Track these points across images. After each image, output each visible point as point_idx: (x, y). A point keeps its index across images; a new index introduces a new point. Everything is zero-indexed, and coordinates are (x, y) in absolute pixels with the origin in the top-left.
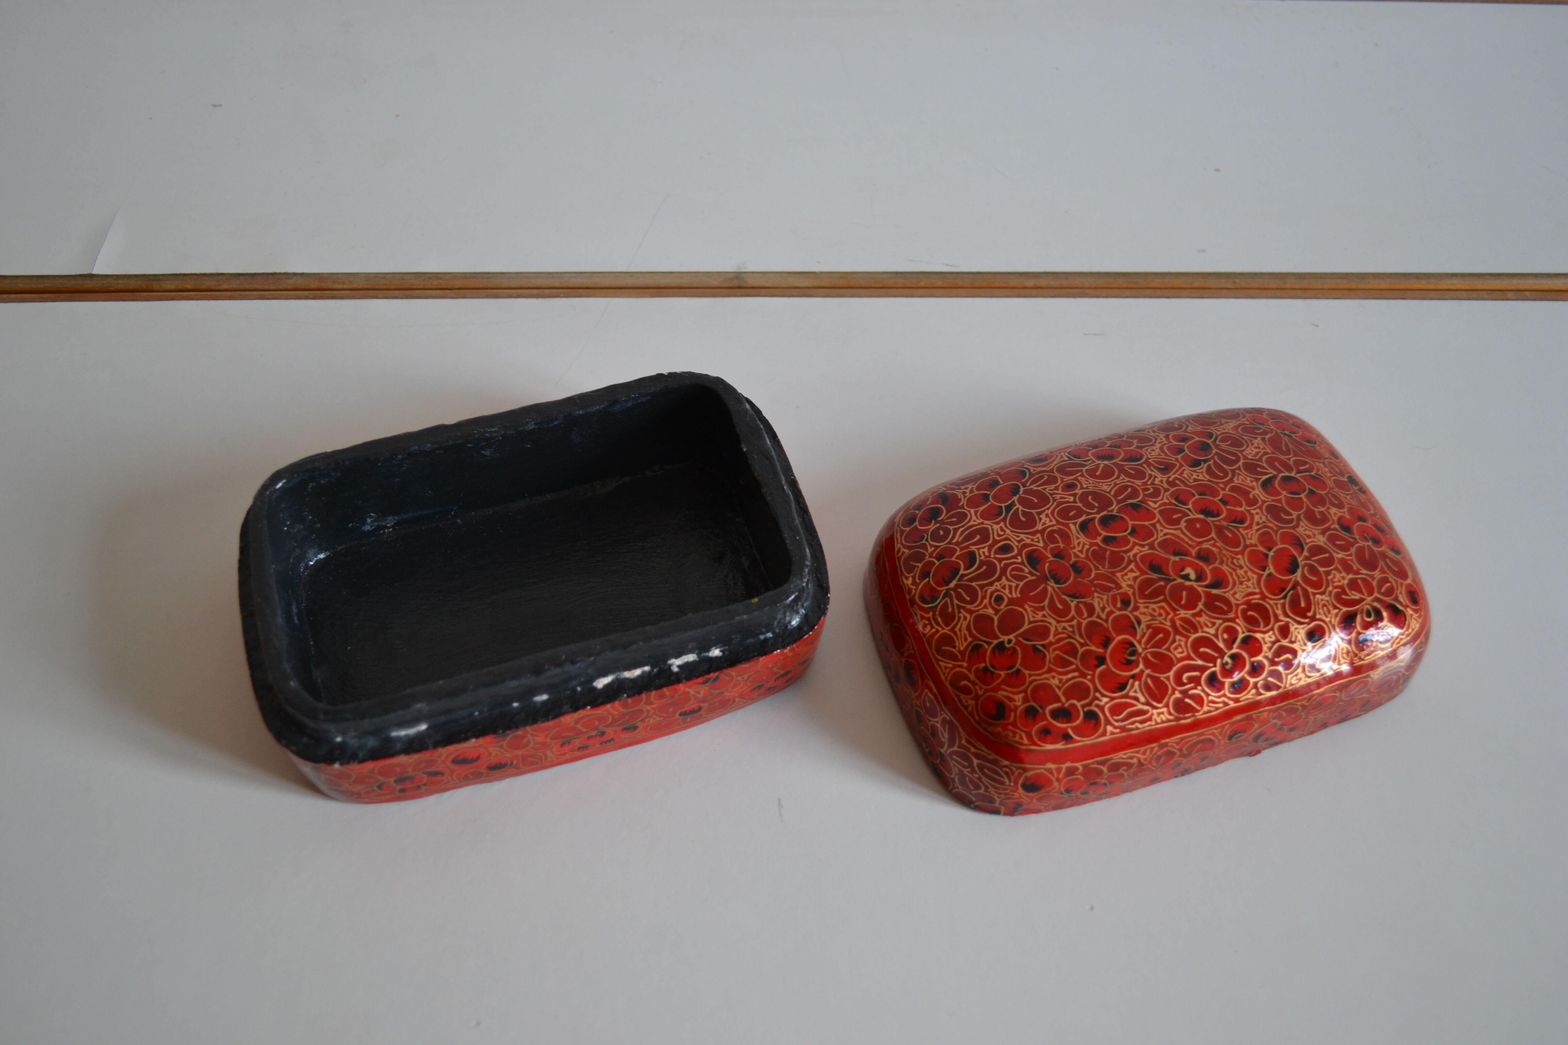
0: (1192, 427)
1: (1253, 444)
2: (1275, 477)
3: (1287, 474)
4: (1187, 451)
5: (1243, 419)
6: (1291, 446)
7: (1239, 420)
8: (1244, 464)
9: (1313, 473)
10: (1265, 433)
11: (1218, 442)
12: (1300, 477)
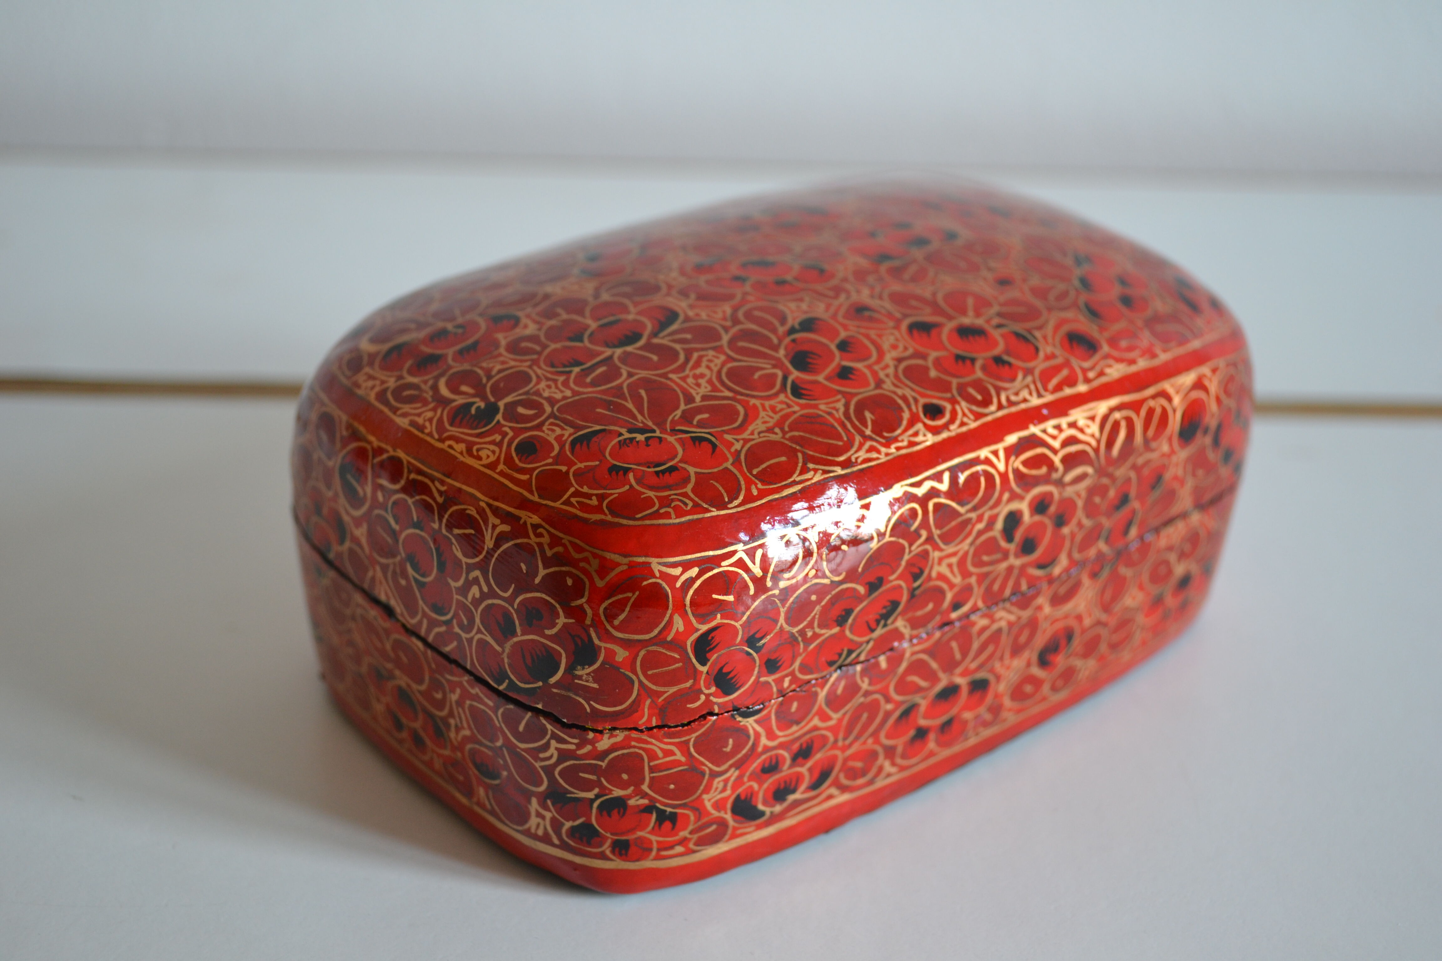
0: (837, 410)
1: (710, 382)
2: (655, 334)
3: (629, 349)
4: (833, 347)
5: (738, 446)
6: (630, 405)
7: (746, 441)
8: (719, 338)
9: (576, 370)
10: (687, 417)
11: (780, 373)
12: (603, 353)
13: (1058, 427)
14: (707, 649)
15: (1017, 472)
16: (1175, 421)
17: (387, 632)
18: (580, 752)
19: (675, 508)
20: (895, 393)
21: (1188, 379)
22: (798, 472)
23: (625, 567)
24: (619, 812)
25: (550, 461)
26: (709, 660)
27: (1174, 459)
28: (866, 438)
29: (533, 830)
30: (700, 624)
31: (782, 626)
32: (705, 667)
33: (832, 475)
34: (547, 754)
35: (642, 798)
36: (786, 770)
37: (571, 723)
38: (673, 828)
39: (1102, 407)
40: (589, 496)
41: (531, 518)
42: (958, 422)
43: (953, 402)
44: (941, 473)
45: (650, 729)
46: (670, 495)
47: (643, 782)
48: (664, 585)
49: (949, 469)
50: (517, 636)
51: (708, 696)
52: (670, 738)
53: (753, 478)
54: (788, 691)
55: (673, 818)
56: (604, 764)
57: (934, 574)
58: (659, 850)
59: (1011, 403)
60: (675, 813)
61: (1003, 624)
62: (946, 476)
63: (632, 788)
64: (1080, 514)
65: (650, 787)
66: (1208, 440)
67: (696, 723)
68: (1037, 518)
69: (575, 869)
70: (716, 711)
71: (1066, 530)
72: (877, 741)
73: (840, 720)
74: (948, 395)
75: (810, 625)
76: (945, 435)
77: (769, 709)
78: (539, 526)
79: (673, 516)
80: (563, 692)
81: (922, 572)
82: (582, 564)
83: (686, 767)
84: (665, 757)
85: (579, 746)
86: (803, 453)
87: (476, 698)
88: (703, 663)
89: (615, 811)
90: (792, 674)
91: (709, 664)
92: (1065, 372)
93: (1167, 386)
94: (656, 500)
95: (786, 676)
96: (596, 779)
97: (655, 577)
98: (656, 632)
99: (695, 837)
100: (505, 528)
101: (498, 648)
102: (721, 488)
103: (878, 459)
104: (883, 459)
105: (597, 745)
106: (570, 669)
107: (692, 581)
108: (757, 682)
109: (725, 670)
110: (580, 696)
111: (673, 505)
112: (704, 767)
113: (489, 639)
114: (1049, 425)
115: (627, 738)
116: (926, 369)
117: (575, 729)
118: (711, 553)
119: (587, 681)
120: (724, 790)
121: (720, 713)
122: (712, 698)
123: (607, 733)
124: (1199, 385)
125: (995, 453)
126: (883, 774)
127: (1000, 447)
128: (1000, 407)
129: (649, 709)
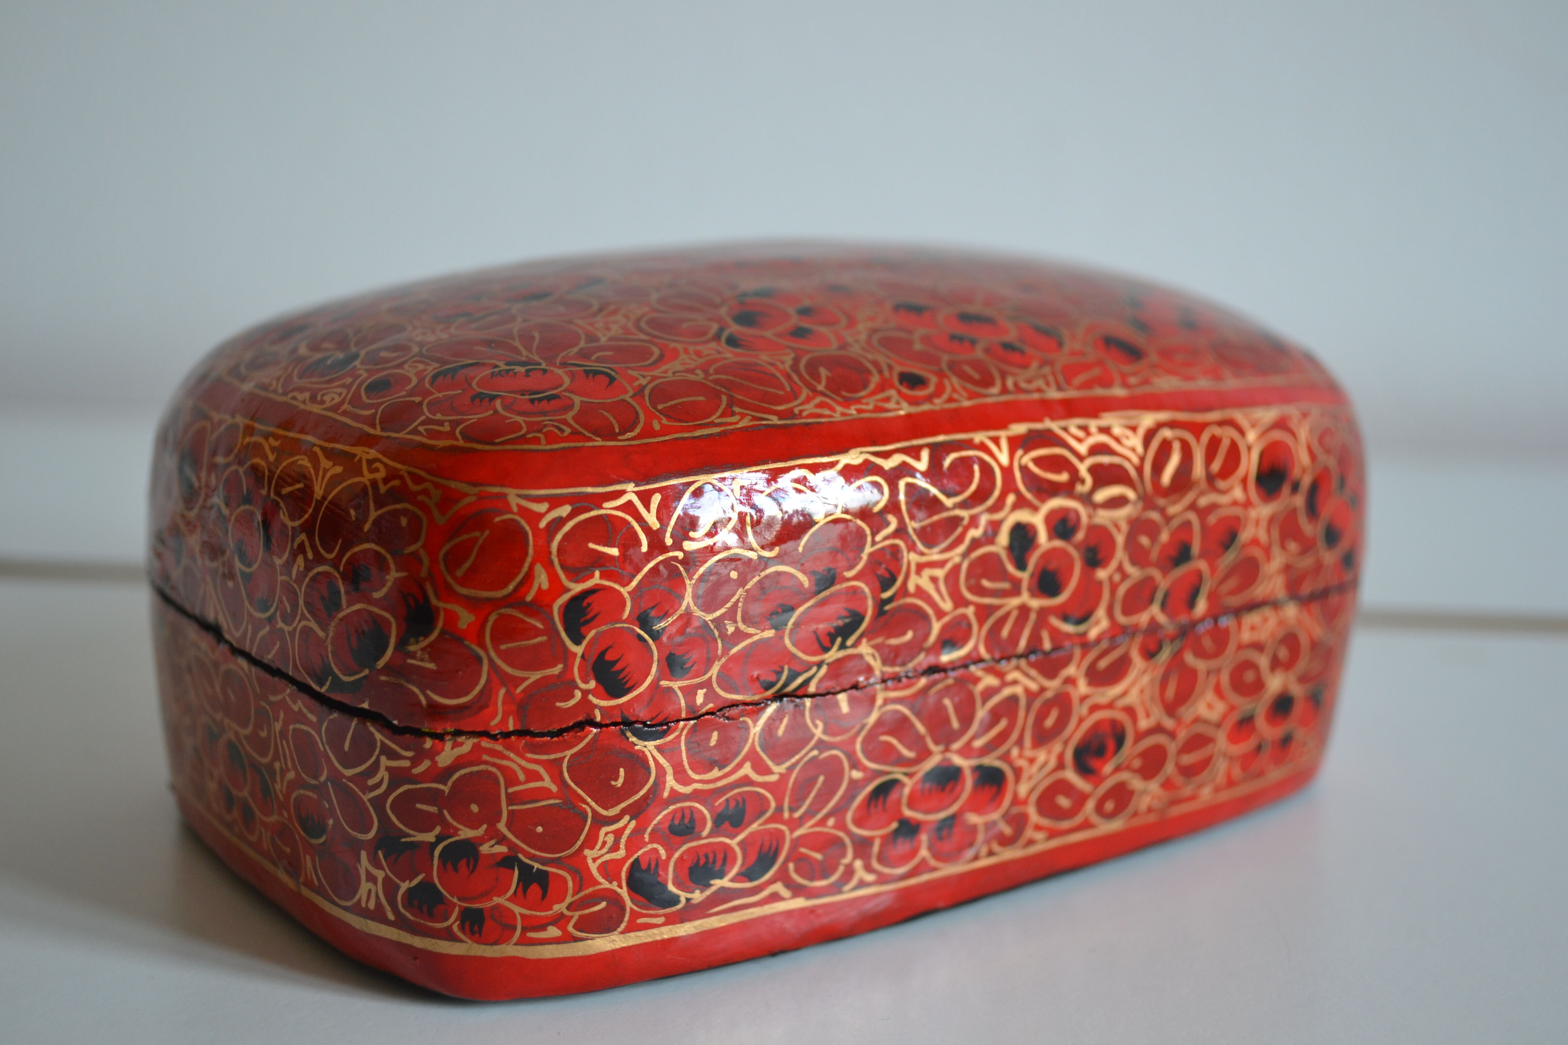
0: (783, 363)
1: (623, 327)
2: (569, 293)
4: (791, 311)
5: (643, 382)
6: (517, 344)
7: (654, 378)
9: (462, 319)
10: (585, 354)
11: (715, 326)
13: (1085, 429)
14: (582, 620)
15: (1024, 469)
16: (1250, 463)
17: (216, 665)
18: (416, 771)
19: (546, 435)
20: (865, 358)
21: (1268, 415)
22: (718, 414)
23: (474, 499)
24: (468, 865)
25: (403, 393)
26: (584, 638)
27: (1253, 513)
28: (816, 393)
29: (363, 905)
30: (570, 581)
31: (688, 607)
32: (579, 647)
33: (764, 422)
34: (376, 780)
35: (498, 843)
36: (706, 836)
37: (402, 725)
38: (544, 896)
39: (1148, 420)
40: (441, 423)
41: (368, 453)
42: (945, 396)
43: (941, 375)
44: (919, 448)
45: (507, 735)
46: (543, 421)
47: (499, 821)
48: (523, 523)
49: (930, 446)
50: (343, 610)
51: (585, 693)
52: (535, 753)
53: (657, 413)
54: (704, 710)
55: (543, 879)
56: (446, 789)
57: (911, 587)
58: (525, 930)
59: (1018, 389)
60: (546, 872)
61: (1018, 690)
62: (925, 455)
63: (485, 826)
64: (1120, 555)
65: (509, 825)
66: (1299, 501)
67: (570, 734)
68: (1058, 543)
69: (415, 958)
70: (598, 719)
71: (1102, 574)
72: (841, 825)
73: (784, 777)
74: (935, 368)
75: (731, 615)
76: (926, 407)
77: (676, 734)
78: (377, 460)
79: (543, 441)
80: (393, 680)
81: (893, 580)
82: (420, 498)
83: (558, 801)
84: (528, 781)
85: (415, 761)
86: (730, 397)
87: (300, 717)
88: (577, 641)
89: (463, 863)
90: (707, 684)
91: (585, 643)
92: (1096, 372)
93: (1239, 416)
94: (524, 425)
95: (701, 686)
96: (436, 812)
97: (511, 512)
98: (511, 587)
99: (576, 915)
100: (339, 469)
101: (321, 634)
102: (611, 419)
103: (830, 416)
104: (837, 417)
105: (437, 758)
106: (402, 643)
107: (560, 522)
108: (655, 685)
109: (609, 657)
110: (414, 684)
111: (545, 430)
112: (584, 806)
113: (313, 625)
114: (1073, 424)
115: (476, 747)
116: (910, 343)
117: (408, 735)
118: (590, 490)
119: (422, 660)
120: (615, 848)
121: (604, 723)
122: (591, 697)
123: (449, 740)
124: (1281, 424)
125: (996, 441)
126: (854, 882)
127: (1003, 435)
128: (1004, 391)
129: (504, 703)
